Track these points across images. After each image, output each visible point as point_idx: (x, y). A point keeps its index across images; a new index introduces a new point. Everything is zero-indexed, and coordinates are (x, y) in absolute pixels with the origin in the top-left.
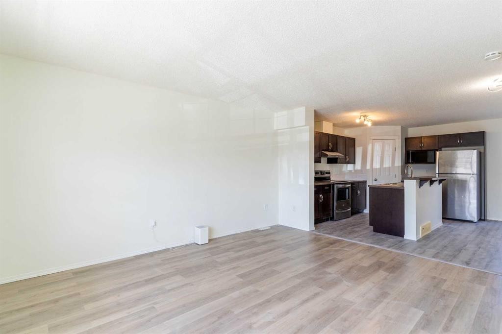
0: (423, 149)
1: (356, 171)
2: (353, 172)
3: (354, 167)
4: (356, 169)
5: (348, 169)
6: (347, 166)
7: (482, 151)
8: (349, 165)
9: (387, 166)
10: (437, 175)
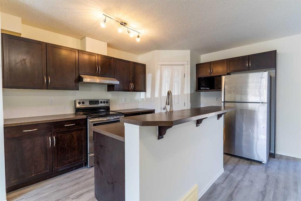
0: (212, 75)
1: (147, 99)
2: (145, 100)
3: (146, 95)
4: (147, 97)
5: (141, 98)
6: (140, 94)
7: (273, 75)
8: (142, 93)
9: (176, 94)
10: (223, 103)
